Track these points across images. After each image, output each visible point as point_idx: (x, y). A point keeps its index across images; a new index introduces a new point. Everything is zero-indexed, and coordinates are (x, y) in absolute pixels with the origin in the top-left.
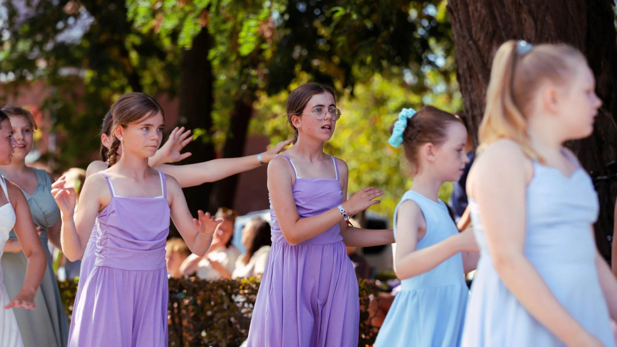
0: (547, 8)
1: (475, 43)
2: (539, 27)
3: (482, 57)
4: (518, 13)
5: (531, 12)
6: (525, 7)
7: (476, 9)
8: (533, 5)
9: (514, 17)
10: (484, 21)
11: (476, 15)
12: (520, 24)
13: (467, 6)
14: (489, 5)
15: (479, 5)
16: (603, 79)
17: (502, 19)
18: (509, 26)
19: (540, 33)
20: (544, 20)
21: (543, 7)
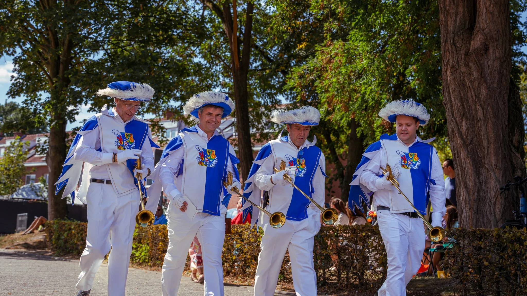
0: (489, 103)
1: (455, 119)
2: (485, 113)
3: (458, 125)
4: (475, 106)
5: (481, 105)
6: (478, 103)
7: (456, 103)
8: (482, 102)
9: (473, 107)
10: (459, 109)
11: (456, 106)
12: (476, 111)
13: (451, 102)
14: (461, 101)
15: (457, 101)
16: (516, 138)
17: (467, 108)
18: (471, 111)
19: (485, 115)
20: (487, 109)
21: (487, 103)
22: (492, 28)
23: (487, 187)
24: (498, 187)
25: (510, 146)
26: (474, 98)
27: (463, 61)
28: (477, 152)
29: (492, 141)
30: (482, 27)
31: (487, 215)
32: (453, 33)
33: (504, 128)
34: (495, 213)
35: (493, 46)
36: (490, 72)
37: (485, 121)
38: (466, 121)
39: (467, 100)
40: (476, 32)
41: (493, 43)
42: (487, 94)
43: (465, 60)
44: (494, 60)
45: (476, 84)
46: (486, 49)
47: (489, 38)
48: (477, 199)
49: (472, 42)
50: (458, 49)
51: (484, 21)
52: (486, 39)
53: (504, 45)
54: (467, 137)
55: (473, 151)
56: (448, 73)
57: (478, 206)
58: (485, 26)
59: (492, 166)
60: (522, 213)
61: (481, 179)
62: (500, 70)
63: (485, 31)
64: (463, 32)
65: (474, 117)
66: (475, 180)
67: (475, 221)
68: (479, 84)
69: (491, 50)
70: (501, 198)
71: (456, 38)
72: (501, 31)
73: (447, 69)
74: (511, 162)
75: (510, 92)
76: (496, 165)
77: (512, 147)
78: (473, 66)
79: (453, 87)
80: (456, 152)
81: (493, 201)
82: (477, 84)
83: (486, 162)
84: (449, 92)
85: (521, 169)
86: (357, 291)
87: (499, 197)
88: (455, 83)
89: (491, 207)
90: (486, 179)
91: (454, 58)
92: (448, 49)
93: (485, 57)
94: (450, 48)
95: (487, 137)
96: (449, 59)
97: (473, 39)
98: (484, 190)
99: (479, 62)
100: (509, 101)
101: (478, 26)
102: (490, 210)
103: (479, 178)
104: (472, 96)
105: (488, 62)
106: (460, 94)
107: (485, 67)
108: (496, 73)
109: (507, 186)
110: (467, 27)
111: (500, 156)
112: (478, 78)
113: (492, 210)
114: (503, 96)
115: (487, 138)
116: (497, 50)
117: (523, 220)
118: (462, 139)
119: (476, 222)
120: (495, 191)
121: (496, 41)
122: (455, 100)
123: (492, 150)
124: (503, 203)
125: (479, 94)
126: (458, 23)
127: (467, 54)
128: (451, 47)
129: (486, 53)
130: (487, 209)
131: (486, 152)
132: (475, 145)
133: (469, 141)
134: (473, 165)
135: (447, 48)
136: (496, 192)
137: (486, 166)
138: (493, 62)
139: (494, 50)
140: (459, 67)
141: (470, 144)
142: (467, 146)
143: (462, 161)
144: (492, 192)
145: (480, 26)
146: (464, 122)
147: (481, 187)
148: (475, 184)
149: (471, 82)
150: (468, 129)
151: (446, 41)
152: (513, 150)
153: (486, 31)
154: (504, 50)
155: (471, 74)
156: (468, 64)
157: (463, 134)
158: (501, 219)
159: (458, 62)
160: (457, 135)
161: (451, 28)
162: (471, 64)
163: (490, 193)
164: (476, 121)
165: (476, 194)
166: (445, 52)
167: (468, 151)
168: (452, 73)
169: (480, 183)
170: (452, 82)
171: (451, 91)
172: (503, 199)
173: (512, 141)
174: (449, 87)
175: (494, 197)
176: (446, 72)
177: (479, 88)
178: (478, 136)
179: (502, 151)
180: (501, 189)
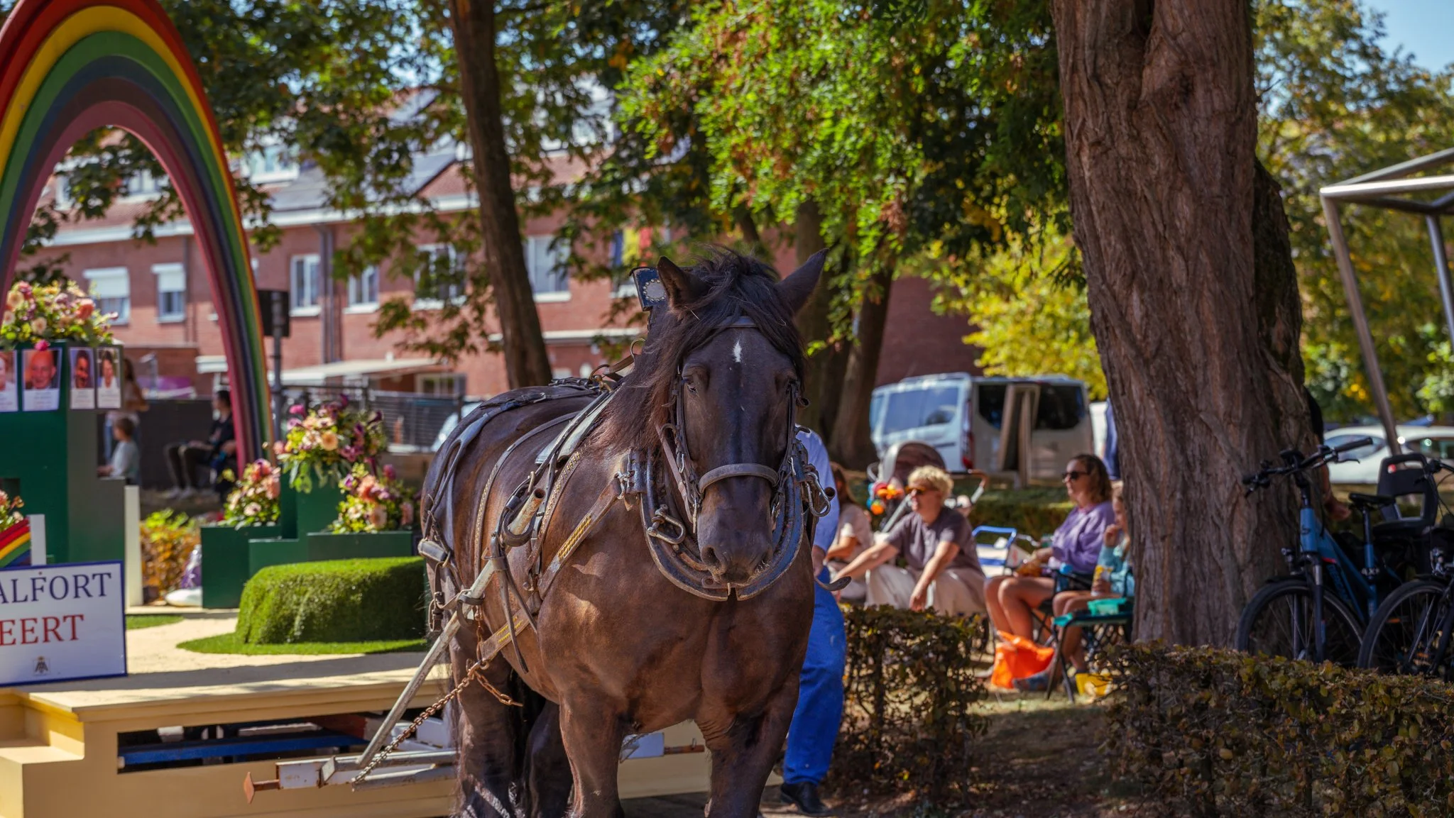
0: (1201, 242)
1: (1110, 287)
2: (1191, 268)
3: (1119, 306)
4: (1163, 250)
5: (1179, 249)
6: (1172, 242)
7: (1109, 244)
8: (1183, 239)
10: (1119, 259)
11: (1110, 251)
12: (1166, 261)
13: (1097, 239)
14: (1126, 238)
15: (1112, 238)
16: (1278, 330)
17: (1142, 257)
18: (1153, 266)
19: (1192, 276)
20: (1197, 258)
21: (1195, 242)
22: (1198, 30)
23: (1208, 475)
24: (1239, 474)
25: (1263, 354)
26: (1160, 228)
27: (1124, 127)
28: (1175, 378)
29: (1215, 345)
30: (1170, 28)
31: (1210, 554)
32: (1093, 47)
33: (1246, 305)
34: (1231, 547)
35: (1206, 81)
36: (1200, 153)
37: (1192, 292)
38: (1142, 292)
39: (1141, 235)
40: (1154, 41)
41: (1204, 70)
42: (1195, 217)
43: (1130, 123)
44: (1208, 120)
45: (1163, 189)
46: (1187, 90)
47: (1191, 58)
48: (1181, 509)
49: (1147, 72)
50: (1108, 92)
51: (1175, 12)
52: (1184, 63)
53: (1234, 76)
54: (1145, 337)
55: (1165, 376)
56: (1085, 159)
57: (1185, 529)
58: (1181, 24)
59: (1216, 414)
60: (1306, 553)
61: (1189, 453)
62: (1227, 147)
63: (1180, 40)
64: (1119, 44)
65: (1161, 281)
66: (1173, 456)
67: (1178, 572)
68: (1171, 188)
69: (1199, 92)
70: (1248, 505)
71: (1101, 61)
72: (1225, 37)
73: (1080, 149)
74: (1270, 398)
75: (1257, 202)
76: (1229, 414)
77: (1269, 357)
78: (1152, 140)
79: (1102, 199)
80: (1116, 376)
81: (1226, 512)
82: (1166, 191)
83: (1202, 406)
84: (1090, 214)
85: (1296, 417)
86: (866, 792)
87: (1242, 500)
88: (1106, 190)
89: (1222, 532)
90: (1204, 452)
91: (1097, 116)
92: (1082, 93)
93: (1185, 111)
94: (1086, 90)
95: (1202, 335)
96: (1084, 120)
97: (1150, 64)
98: (1199, 484)
99: (1168, 128)
100: (1254, 227)
101: (1161, 24)
102: (1219, 537)
103: (1183, 451)
104: (1154, 223)
105: (1192, 125)
106: (1121, 216)
107: (1186, 141)
108: (1217, 157)
109: (1263, 475)
110: (1129, 28)
111: (1239, 387)
112: (1167, 173)
113: (1225, 539)
114: (1239, 221)
115: (1202, 340)
116: (1215, 92)
117: (1312, 575)
118: (1133, 343)
119: (1183, 572)
120: (1229, 484)
121: (1213, 65)
122: (1108, 234)
123: (1215, 373)
124: (1254, 517)
125: (1172, 216)
126: (1103, 15)
127: (1133, 106)
128: (1090, 87)
129: (1185, 101)
130: (1209, 535)
131: (1200, 380)
132: (1169, 359)
133: (1152, 348)
134: (1165, 416)
135: (1077, 89)
136: (1234, 488)
137: (1202, 416)
138: (1208, 126)
139: (1208, 91)
140: (1113, 142)
141: (1154, 357)
142: (1147, 363)
143: (1134, 406)
144: (1221, 489)
145: (1165, 27)
146: (1135, 297)
147: (1191, 476)
148: (1175, 468)
149: (1149, 184)
150: (1147, 315)
151: (1074, 69)
152: (1273, 363)
153: (1184, 38)
154: (1234, 90)
155: (1147, 161)
156: (1139, 133)
157: (1134, 330)
158: (1251, 561)
159: (1110, 127)
160: (1117, 331)
161: (1085, 33)
162: (1146, 134)
163: (1216, 490)
164: (1167, 294)
165: (1178, 495)
166: (1071, 100)
167: (1151, 377)
168: (1095, 160)
169: (1188, 464)
170: (1097, 185)
171: (1094, 208)
172: (1254, 507)
173: (1268, 339)
174: (1088, 199)
175: (1227, 504)
176: (1078, 155)
177: (1171, 200)
178: (1175, 333)
179: (1244, 372)
180: (1247, 481)
